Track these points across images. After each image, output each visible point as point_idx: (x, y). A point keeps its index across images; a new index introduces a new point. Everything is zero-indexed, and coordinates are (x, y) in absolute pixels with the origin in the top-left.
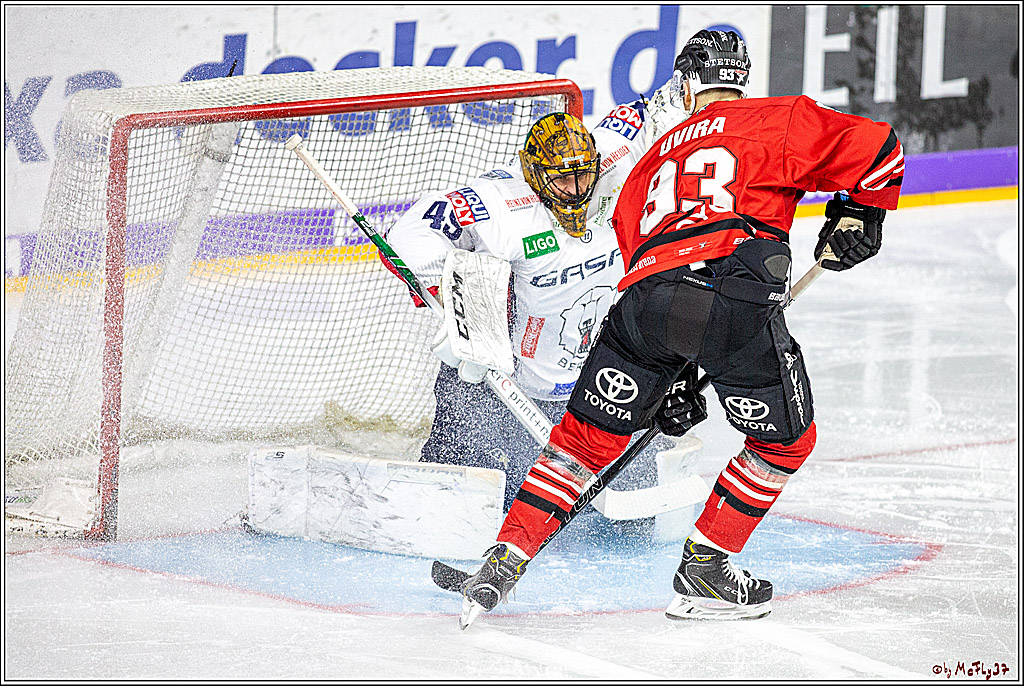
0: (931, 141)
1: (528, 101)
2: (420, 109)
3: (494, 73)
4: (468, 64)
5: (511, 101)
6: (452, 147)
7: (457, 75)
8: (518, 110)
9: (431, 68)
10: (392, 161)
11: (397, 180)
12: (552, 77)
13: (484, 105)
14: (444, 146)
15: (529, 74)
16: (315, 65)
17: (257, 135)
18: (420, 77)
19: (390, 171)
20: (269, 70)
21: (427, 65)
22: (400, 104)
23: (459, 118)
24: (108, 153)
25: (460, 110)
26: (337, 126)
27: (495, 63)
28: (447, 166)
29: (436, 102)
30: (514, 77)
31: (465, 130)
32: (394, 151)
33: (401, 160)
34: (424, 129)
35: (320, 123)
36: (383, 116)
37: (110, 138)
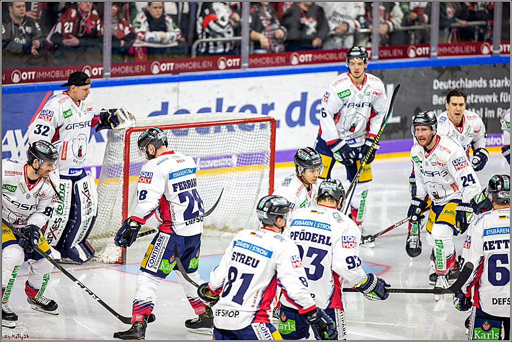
0: (388, 137)
1: (259, 124)
2: (225, 126)
3: (248, 115)
4: (240, 112)
5: (254, 123)
6: (235, 139)
7: (236, 115)
8: (255, 127)
9: (228, 113)
10: (216, 143)
11: (217, 149)
12: (266, 116)
13: (245, 125)
14: (232, 138)
15: (259, 115)
16: (191, 112)
17: (171, 134)
18: (224, 116)
19: (215, 146)
20: (176, 113)
21: (227, 111)
22: (218, 125)
23: (237, 130)
24: (124, 140)
25: (237, 127)
26: (198, 132)
27: (248, 111)
28: (233, 145)
29: (229, 125)
30: (254, 116)
31: (239, 133)
32: (216, 140)
33: (218, 143)
34: (226, 133)
35: (192, 130)
36: (212, 128)
37: (125, 135)
